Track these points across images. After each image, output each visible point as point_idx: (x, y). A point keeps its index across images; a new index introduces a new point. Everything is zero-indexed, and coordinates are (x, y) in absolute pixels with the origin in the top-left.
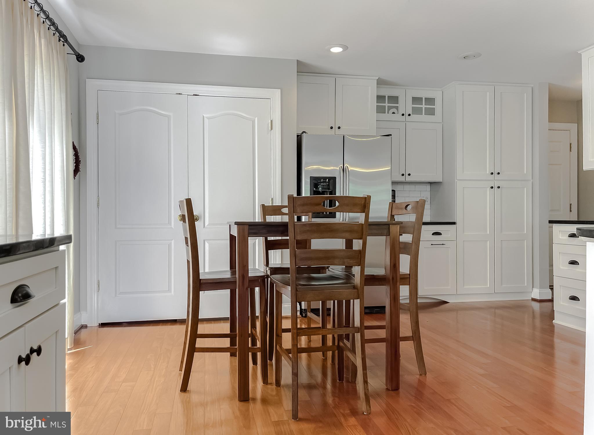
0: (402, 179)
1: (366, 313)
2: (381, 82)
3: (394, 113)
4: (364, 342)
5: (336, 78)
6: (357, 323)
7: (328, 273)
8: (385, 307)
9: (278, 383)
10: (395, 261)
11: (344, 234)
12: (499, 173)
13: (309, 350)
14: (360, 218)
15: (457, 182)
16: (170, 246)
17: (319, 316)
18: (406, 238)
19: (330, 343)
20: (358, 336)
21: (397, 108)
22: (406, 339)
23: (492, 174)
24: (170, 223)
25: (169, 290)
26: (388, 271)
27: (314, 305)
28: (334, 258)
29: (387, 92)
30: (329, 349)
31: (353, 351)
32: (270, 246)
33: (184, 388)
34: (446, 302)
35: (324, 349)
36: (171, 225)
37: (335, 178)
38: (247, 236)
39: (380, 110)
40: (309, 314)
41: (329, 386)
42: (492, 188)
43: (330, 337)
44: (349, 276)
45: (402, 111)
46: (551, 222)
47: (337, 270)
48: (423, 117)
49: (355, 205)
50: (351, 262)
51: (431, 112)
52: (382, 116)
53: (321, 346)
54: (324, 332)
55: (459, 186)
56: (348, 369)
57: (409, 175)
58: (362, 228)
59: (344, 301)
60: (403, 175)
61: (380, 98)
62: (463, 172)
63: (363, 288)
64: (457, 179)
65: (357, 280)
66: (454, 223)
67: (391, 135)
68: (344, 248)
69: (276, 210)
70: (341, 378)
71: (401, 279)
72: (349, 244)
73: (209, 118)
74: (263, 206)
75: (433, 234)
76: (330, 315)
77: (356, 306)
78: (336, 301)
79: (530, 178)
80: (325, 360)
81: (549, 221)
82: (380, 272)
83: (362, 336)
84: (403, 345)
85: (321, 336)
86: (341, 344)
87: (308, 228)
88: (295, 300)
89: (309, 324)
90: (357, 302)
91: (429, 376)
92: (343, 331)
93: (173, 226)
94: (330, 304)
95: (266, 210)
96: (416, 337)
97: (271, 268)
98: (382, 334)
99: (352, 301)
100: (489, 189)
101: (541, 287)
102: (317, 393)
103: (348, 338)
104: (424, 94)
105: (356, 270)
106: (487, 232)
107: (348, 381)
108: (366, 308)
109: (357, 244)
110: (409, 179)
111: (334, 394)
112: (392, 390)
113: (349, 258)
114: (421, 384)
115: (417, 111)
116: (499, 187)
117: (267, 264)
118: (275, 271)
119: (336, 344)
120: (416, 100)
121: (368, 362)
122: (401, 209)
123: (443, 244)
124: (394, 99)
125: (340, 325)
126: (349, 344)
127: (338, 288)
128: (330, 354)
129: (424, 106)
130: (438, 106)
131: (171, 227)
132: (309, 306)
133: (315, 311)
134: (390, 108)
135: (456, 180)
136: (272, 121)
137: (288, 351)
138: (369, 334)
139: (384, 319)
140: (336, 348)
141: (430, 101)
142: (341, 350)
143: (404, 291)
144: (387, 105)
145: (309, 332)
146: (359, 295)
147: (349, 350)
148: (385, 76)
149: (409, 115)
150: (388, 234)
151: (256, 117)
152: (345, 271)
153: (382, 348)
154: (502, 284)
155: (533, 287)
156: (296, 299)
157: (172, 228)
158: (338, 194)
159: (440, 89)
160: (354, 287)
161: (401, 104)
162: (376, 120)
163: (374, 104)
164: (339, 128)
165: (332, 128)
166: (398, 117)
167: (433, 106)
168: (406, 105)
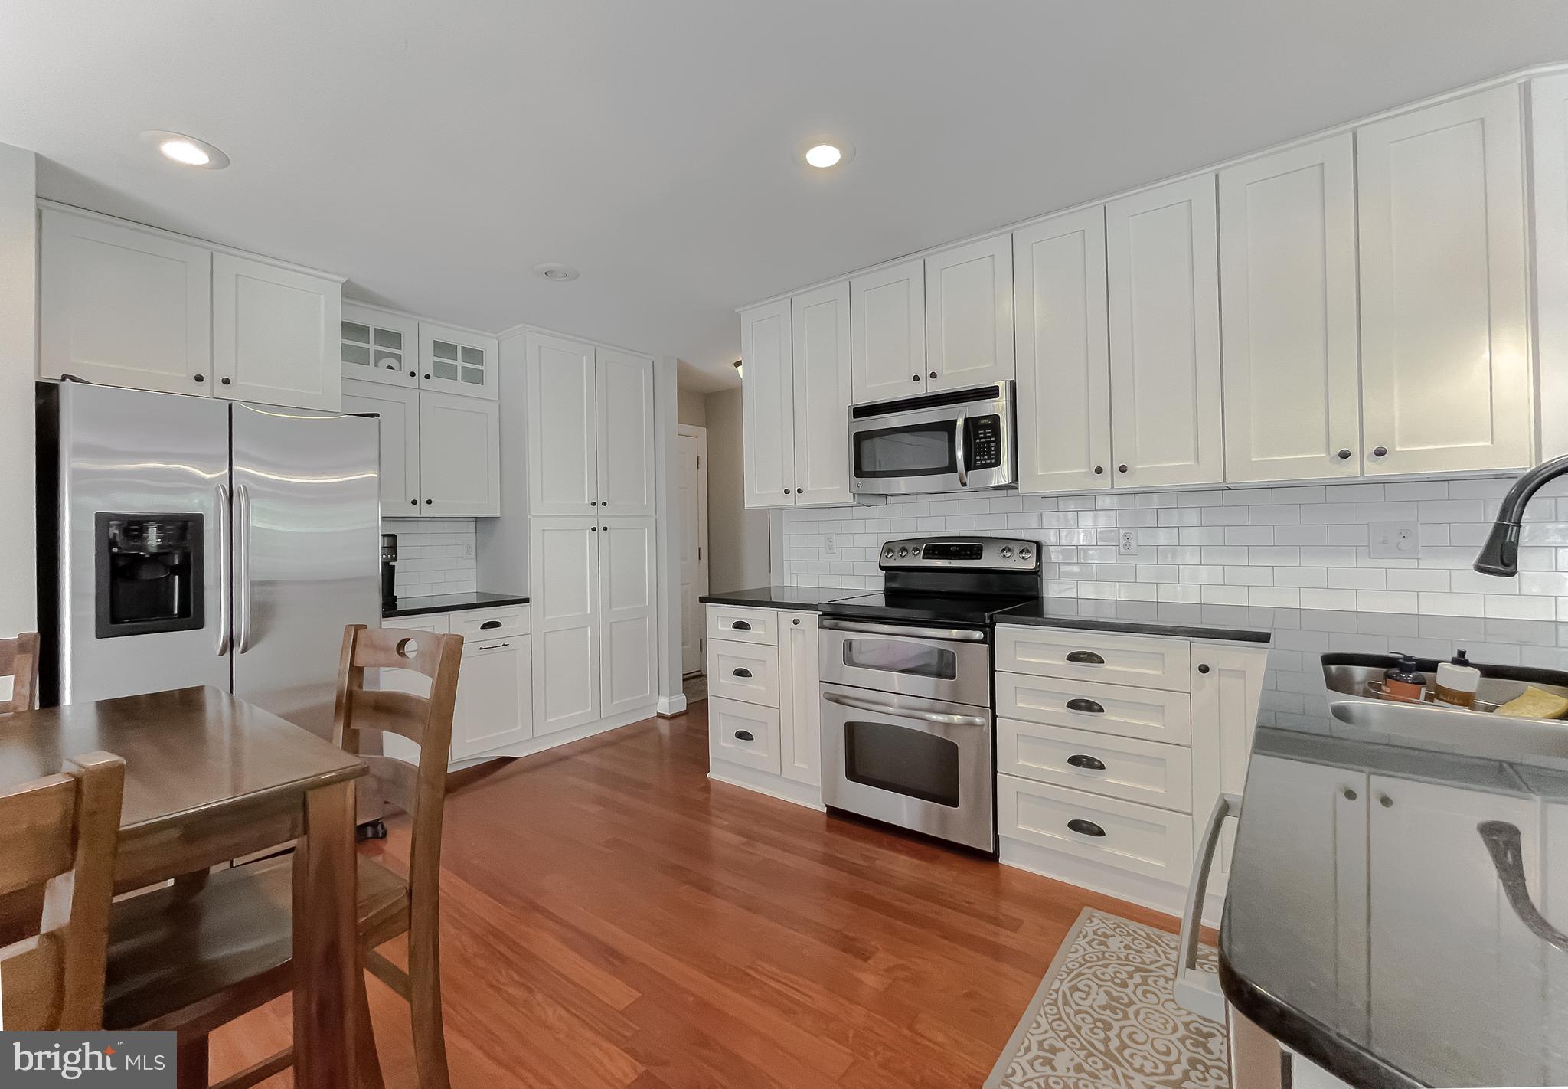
0: (414, 511)
2: (352, 293)
3: (389, 367)
5: (212, 254)
12: (605, 504)
15: (530, 519)
21: (398, 358)
23: (594, 504)
29: (372, 319)
34: (511, 759)
37: (200, 519)
39: (350, 355)
42: (594, 529)
45: (410, 365)
46: (703, 600)
48: (459, 386)
51: (475, 377)
52: (358, 370)
55: (535, 527)
57: (429, 502)
60: (414, 502)
61: (350, 329)
62: (542, 501)
64: (530, 515)
66: (526, 601)
67: (378, 415)
75: (484, 626)
79: (654, 513)
81: (700, 598)
100: (588, 532)
101: (672, 694)
104: (460, 338)
106: (586, 611)
110: (427, 510)
115: (445, 372)
116: (605, 529)
120: (442, 348)
122: (386, 649)
123: (504, 645)
124: (391, 338)
129: (460, 363)
130: (490, 367)
134: (379, 356)
135: (529, 517)
141: (474, 355)
144: (372, 347)
149: (428, 377)
154: (612, 700)
155: (659, 694)
159: (495, 335)
161: (408, 350)
162: (342, 378)
163: (338, 340)
164: (226, 382)
165: (199, 379)
166: (400, 377)
167: (480, 368)
168: (418, 354)
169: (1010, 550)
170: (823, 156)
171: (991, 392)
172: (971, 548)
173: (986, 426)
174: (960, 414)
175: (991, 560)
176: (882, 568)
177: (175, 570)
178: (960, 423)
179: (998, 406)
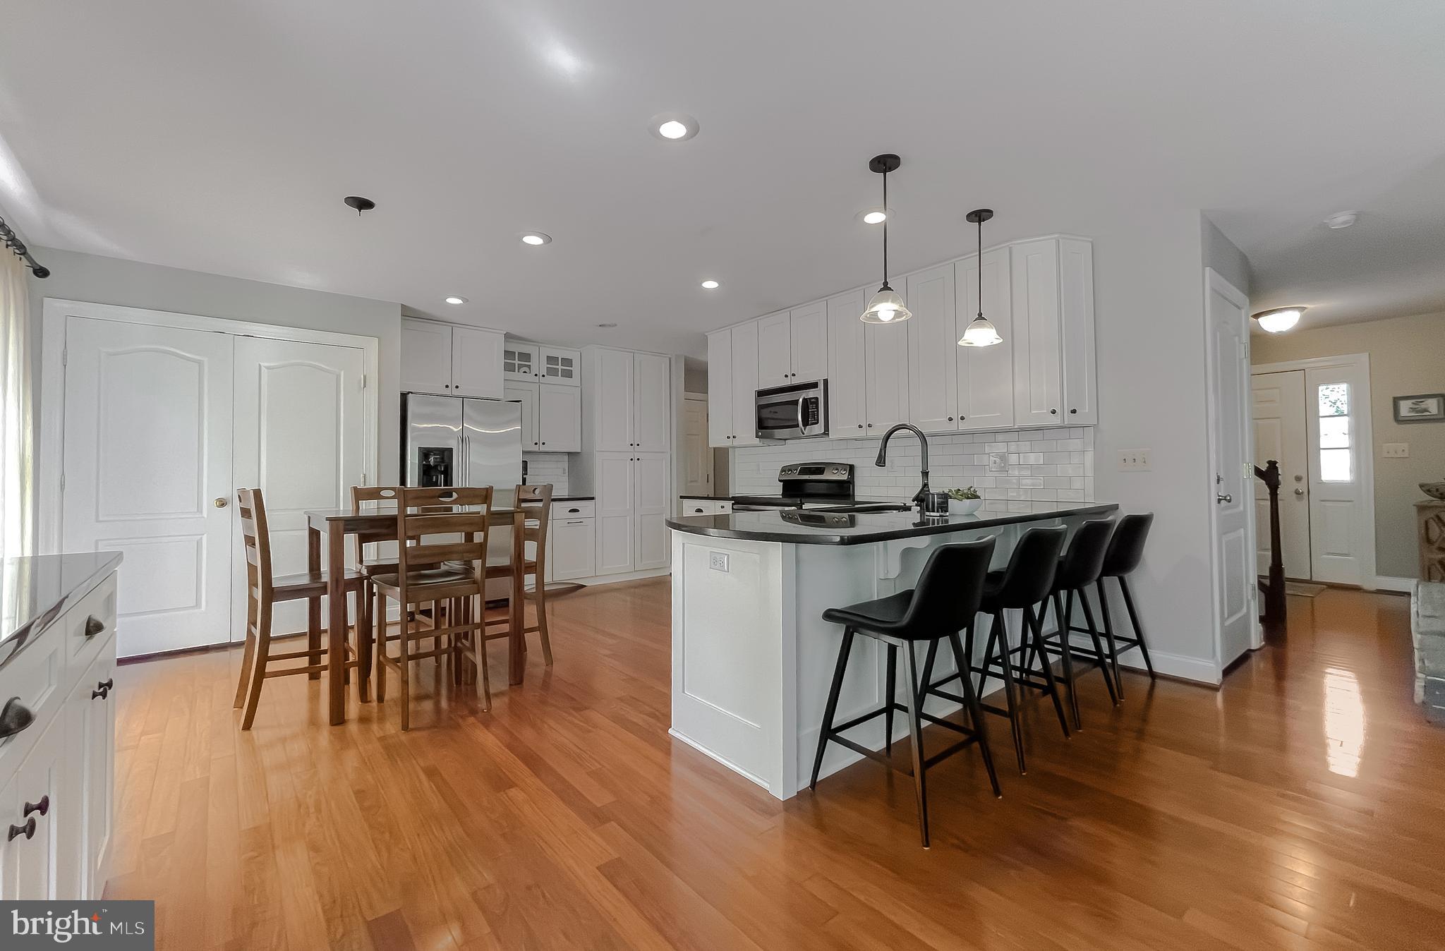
0: (536, 448)
1: (487, 609)
2: (509, 337)
3: (525, 372)
4: (484, 638)
5: (452, 327)
6: (477, 619)
7: (443, 568)
8: (508, 599)
9: (381, 698)
10: (520, 547)
11: (463, 528)
12: (638, 445)
13: (417, 657)
14: (481, 509)
15: (595, 453)
16: (199, 543)
17: (431, 617)
18: (532, 524)
19: (444, 645)
20: (478, 633)
21: (529, 367)
22: (531, 630)
23: (632, 445)
24: (200, 510)
25: (198, 605)
26: (513, 561)
27: (423, 606)
28: (452, 553)
29: (517, 348)
30: (444, 652)
31: (473, 649)
32: (364, 539)
33: (248, 725)
34: (583, 586)
35: (437, 653)
36: (202, 512)
37: (451, 450)
38: (342, 531)
39: (509, 368)
40: (418, 617)
41: (444, 692)
42: (632, 459)
43: (444, 639)
44: (468, 570)
45: (535, 370)
46: (681, 497)
47: (456, 565)
48: (560, 379)
49: (475, 496)
50: (471, 555)
51: (568, 374)
52: (511, 375)
53: (434, 649)
54: (437, 633)
55: (598, 457)
56: (466, 671)
57: (543, 444)
58: (484, 520)
59: (463, 598)
60: (536, 444)
61: (508, 354)
62: (602, 443)
63: (484, 582)
65: (478, 573)
66: (593, 498)
67: (521, 401)
68: (463, 542)
69: (374, 494)
70: (458, 682)
71: (526, 567)
72: (469, 537)
73: (268, 368)
74: (355, 488)
75: (569, 511)
76: (444, 615)
77: (476, 601)
78: (453, 599)
79: (668, 450)
80: (438, 666)
81: (679, 496)
82: (505, 561)
83: (483, 632)
84: (528, 637)
85: (433, 638)
86: (459, 644)
87: (421, 523)
88: (405, 601)
89: (417, 628)
90: (477, 597)
91: (557, 669)
92: (461, 629)
93: (205, 515)
94: (445, 603)
95: (360, 494)
96: (542, 628)
97: (368, 567)
98: (506, 628)
99: (471, 596)
100: (629, 461)
102: (428, 705)
103: (466, 635)
104: (560, 354)
105: (477, 563)
106: (627, 507)
107: (466, 684)
108: (488, 603)
109: (478, 537)
110: (543, 448)
111: (449, 699)
112: (515, 684)
113: (467, 552)
114: (548, 674)
115: (552, 372)
116: (638, 459)
117: (361, 561)
118: (374, 570)
119: (453, 645)
120: (551, 360)
121: (489, 661)
122: (529, 492)
123: (580, 522)
124: (526, 357)
125: (458, 623)
126: (467, 644)
127: (455, 584)
128: (445, 657)
129: (560, 367)
130: (575, 369)
131: (200, 516)
132: (417, 606)
133: (427, 613)
134: (520, 366)
135: (595, 451)
136: (365, 377)
137: (397, 660)
138: (489, 631)
139: (507, 612)
140: (452, 649)
141: (568, 362)
142: (458, 652)
143: (530, 580)
144: (517, 362)
145: (418, 636)
146: (480, 590)
147: (468, 649)
148: (515, 331)
149: (543, 376)
150: (512, 523)
151: (341, 370)
152: (464, 564)
153: (505, 641)
154: (641, 561)
156: (406, 599)
157: (204, 517)
158: (455, 486)
159: (579, 350)
160: (475, 582)
161: (534, 363)
162: (504, 380)
163: (501, 360)
164: (457, 387)
165: (447, 386)
166: (529, 377)
167: (570, 368)
168: (539, 364)
169: (837, 469)
170: (710, 285)
171: (815, 385)
172: (818, 469)
173: (812, 403)
174: (801, 397)
175: (827, 476)
176: (780, 481)
177: (442, 473)
178: (801, 400)
179: (817, 393)
